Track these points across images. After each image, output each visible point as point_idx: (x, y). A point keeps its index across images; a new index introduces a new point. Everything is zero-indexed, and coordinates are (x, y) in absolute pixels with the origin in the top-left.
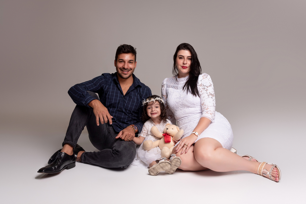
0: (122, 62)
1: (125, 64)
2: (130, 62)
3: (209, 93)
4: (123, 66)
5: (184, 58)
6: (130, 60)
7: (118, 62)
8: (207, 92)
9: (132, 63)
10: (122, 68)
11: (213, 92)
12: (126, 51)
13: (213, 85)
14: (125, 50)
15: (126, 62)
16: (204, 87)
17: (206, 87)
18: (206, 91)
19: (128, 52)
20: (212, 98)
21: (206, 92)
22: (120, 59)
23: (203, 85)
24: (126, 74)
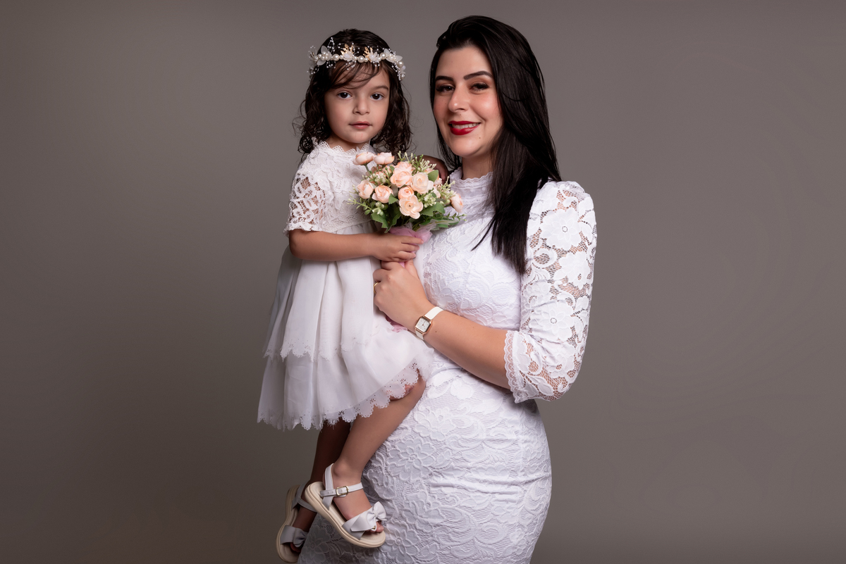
3: (560, 283)
8: (554, 278)
11: (584, 276)
13: (594, 244)
16: (545, 251)
17: (553, 255)
18: (552, 270)
20: (570, 301)
21: (549, 277)
23: (541, 242)
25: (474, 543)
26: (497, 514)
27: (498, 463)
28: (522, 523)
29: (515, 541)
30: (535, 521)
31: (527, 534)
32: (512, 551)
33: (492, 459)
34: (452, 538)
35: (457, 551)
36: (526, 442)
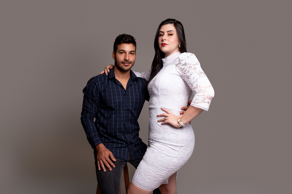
0: (122, 53)
1: (125, 56)
2: (131, 53)
4: (124, 59)
6: (131, 50)
7: (118, 54)
8: (196, 71)
9: (133, 54)
12: (127, 41)
14: (126, 39)
15: (127, 53)
17: (192, 66)
18: (194, 69)
19: (128, 42)
22: (120, 49)
23: (187, 64)
24: (126, 66)
25: (164, 157)
26: (171, 152)
27: (173, 140)
28: (178, 157)
29: (174, 161)
30: (182, 157)
31: (179, 160)
32: (173, 163)
33: (171, 138)
34: (159, 153)
35: (159, 157)
36: (181, 135)
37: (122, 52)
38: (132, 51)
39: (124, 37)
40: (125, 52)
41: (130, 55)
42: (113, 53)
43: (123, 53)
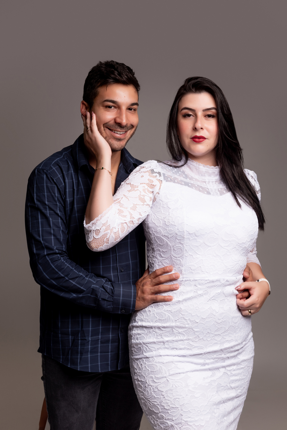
0: (110, 107)
1: (120, 114)
2: (130, 109)
4: (115, 119)
5: (196, 116)
6: (133, 102)
7: (101, 108)
9: (135, 110)
10: (112, 122)
15: (124, 108)
22: (107, 98)
24: (119, 140)
37: (111, 104)
38: (133, 104)
39: (116, 70)
40: (117, 106)
41: (129, 113)
42: (83, 104)
43: (113, 108)
